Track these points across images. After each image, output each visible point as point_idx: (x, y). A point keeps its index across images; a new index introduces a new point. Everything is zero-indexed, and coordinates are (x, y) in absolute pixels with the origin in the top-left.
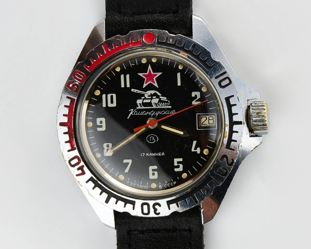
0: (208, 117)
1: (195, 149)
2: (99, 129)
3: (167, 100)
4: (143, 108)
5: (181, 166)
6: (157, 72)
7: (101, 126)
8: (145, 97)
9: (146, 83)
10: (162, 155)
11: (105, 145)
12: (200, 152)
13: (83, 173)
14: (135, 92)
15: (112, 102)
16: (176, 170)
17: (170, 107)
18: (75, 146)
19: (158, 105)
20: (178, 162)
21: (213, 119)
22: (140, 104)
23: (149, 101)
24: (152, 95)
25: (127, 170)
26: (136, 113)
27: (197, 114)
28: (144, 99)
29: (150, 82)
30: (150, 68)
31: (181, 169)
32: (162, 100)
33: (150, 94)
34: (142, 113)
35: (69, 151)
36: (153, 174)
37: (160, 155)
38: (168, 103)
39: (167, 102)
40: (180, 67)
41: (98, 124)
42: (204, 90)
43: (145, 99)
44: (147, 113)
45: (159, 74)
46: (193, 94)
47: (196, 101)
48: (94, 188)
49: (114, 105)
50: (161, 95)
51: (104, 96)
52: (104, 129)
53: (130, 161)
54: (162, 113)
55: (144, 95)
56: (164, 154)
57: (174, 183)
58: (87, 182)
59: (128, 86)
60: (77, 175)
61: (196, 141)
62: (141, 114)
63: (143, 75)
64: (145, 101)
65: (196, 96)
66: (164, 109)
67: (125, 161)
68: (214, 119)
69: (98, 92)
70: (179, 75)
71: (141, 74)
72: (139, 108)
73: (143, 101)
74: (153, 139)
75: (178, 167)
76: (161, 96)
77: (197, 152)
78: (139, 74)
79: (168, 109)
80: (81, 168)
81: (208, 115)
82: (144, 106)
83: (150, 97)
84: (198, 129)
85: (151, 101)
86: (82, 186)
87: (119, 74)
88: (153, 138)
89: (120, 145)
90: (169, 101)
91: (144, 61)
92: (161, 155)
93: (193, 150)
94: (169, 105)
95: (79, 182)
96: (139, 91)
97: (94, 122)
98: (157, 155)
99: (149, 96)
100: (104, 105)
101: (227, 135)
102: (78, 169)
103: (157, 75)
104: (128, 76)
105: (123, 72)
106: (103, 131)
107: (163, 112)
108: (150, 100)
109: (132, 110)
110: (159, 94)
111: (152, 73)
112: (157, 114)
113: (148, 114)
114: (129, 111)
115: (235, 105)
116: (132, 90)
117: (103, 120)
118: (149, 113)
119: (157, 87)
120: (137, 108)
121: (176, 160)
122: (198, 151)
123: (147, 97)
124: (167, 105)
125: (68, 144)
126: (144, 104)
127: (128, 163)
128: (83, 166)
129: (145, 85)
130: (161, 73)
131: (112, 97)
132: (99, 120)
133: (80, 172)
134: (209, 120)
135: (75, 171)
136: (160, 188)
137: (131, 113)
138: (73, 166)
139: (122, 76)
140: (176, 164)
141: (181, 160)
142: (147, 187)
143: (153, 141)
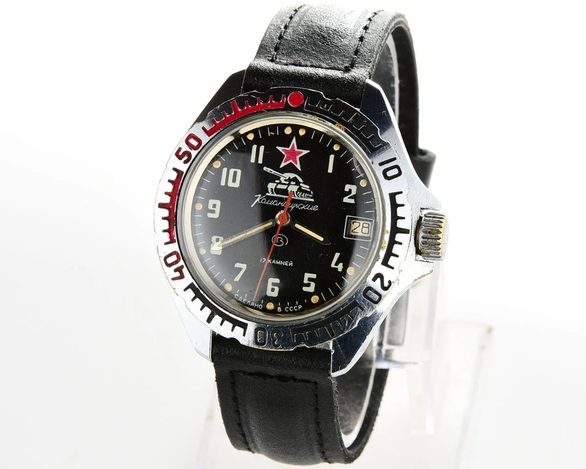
0: (362, 222)
1: (337, 264)
2: (210, 215)
3: (309, 190)
4: (275, 195)
5: (313, 284)
6: (302, 149)
7: (213, 212)
8: (281, 181)
9: (285, 162)
10: (290, 265)
11: (214, 238)
12: (342, 269)
13: (182, 277)
14: (268, 171)
15: (234, 181)
16: (305, 289)
17: (312, 200)
18: (175, 238)
19: (297, 194)
20: (310, 279)
21: (368, 228)
22: (272, 189)
23: (284, 187)
24: (290, 180)
25: (237, 279)
26: (264, 200)
27: (347, 216)
28: (278, 184)
29: (291, 161)
30: (294, 141)
31: (311, 289)
32: (302, 188)
33: (288, 178)
34: (272, 203)
35: (166, 244)
36: (273, 290)
37: (286, 264)
38: (311, 194)
39: (309, 193)
40: (336, 148)
41: (210, 207)
42: (363, 184)
43: (280, 183)
44: (280, 203)
45: (305, 152)
46: (347, 188)
47: (349, 198)
48: (193, 300)
49: (237, 185)
50: (302, 181)
51: (225, 170)
52: (216, 215)
53: (244, 267)
54: (299, 207)
55: (280, 177)
56: (292, 263)
57: (299, 308)
58: (185, 290)
59: (260, 161)
60: (173, 279)
61: (339, 254)
62: (270, 204)
63: (283, 150)
64: (279, 186)
65: (350, 190)
66: (304, 202)
67: (238, 265)
68: (370, 228)
69: (218, 164)
70: (332, 158)
71: (280, 149)
72: (270, 194)
73: (277, 186)
74: (281, 241)
75: (308, 285)
76: (302, 183)
77: (337, 269)
78: (278, 148)
79: (309, 202)
80: (179, 270)
81: (363, 220)
82: (277, 194)
83: (287, 183)
84: (345, 236)
85: (287, 188)
86: (177, 295)
87: (250, 144)
88: (281, 239)
89: (233, 240)
90: (312, 192)
91: (288, 131)
92: (288, 264)
93: (333, 265)
94: (311, 198)
95: (175, 289)
96: (273, 172)
97: (206, 204)
98: (282, 264)
99: (285, 180)
100: (223, 183)
101: (386, 245)
102: (176, 270)
103: (302, 152)
104: (262, 148)
105: (257, 141)
106: (215, 219)
107: (302, 206)
108: (287, 186)
109: (260, 195)
110: (301, 180)
111: (296, 149)
112: (293, 208)
113: (280, 205)
114: (256, 196)
115: (403, 205)
116: (265, 168)
117: (218, 203)
118: (282, 204)
119: (300, 170)
120: (267, 194)
121: (307, 276)
122: (340, 267)
123: (283, 182)
124: (308, 196)
125: (167, 234)
126: (277, 191)
127: (241, 269)
128: (182, 267)
129: (283, 165)
130: (309, 151)
131: (235, 173)
132: (212, 202)
133: (178, 274)
134: (363, 227)
135: (171, 272)
136: (278, 311)
137: (258, 200)
138: (169, 265)
139: (255, 147)
140: (306, 281)
141: (314, 276)
142: (260, 307)
143: (280, 243)
